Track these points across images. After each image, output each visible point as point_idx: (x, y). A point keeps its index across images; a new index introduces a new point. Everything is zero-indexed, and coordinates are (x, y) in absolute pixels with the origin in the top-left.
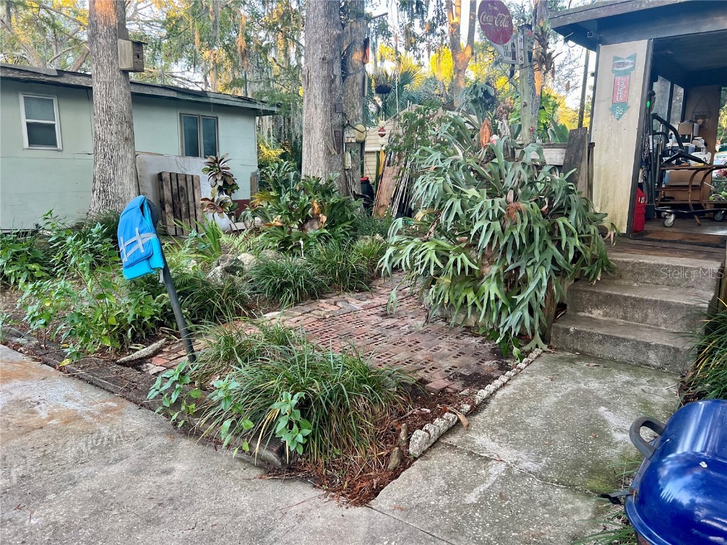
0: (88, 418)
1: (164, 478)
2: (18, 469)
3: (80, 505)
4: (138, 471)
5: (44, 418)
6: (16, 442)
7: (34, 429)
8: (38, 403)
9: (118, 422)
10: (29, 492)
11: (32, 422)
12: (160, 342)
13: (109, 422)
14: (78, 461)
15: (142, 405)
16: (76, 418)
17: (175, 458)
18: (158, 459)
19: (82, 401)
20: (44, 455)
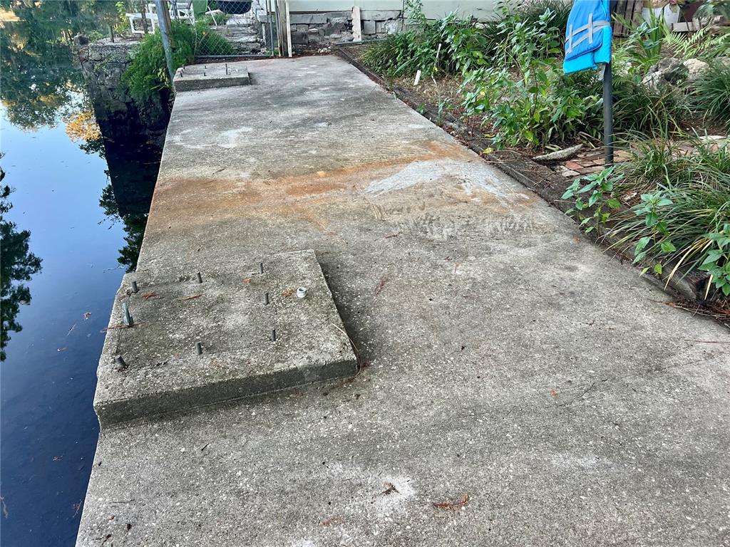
0: (504, 204)
1: (567, 273)
2: (448, 230)
3: (493, 272)
4: (544, 260)
5: (468, 194)
6: (447, 208)
7: (460, 201)
8: (465, 182)
9: (529, 213)
10: (455, 249)
11: (459, 195)
12: (576, 147)
13: (521, 211)
14: (494, 236)
15: (552, 204)
16: (493, 201)
17: (579, 259)
18: (563, 255)
19: (500, 188)
20: (468, 225)
